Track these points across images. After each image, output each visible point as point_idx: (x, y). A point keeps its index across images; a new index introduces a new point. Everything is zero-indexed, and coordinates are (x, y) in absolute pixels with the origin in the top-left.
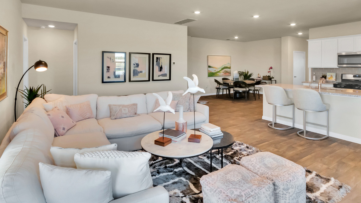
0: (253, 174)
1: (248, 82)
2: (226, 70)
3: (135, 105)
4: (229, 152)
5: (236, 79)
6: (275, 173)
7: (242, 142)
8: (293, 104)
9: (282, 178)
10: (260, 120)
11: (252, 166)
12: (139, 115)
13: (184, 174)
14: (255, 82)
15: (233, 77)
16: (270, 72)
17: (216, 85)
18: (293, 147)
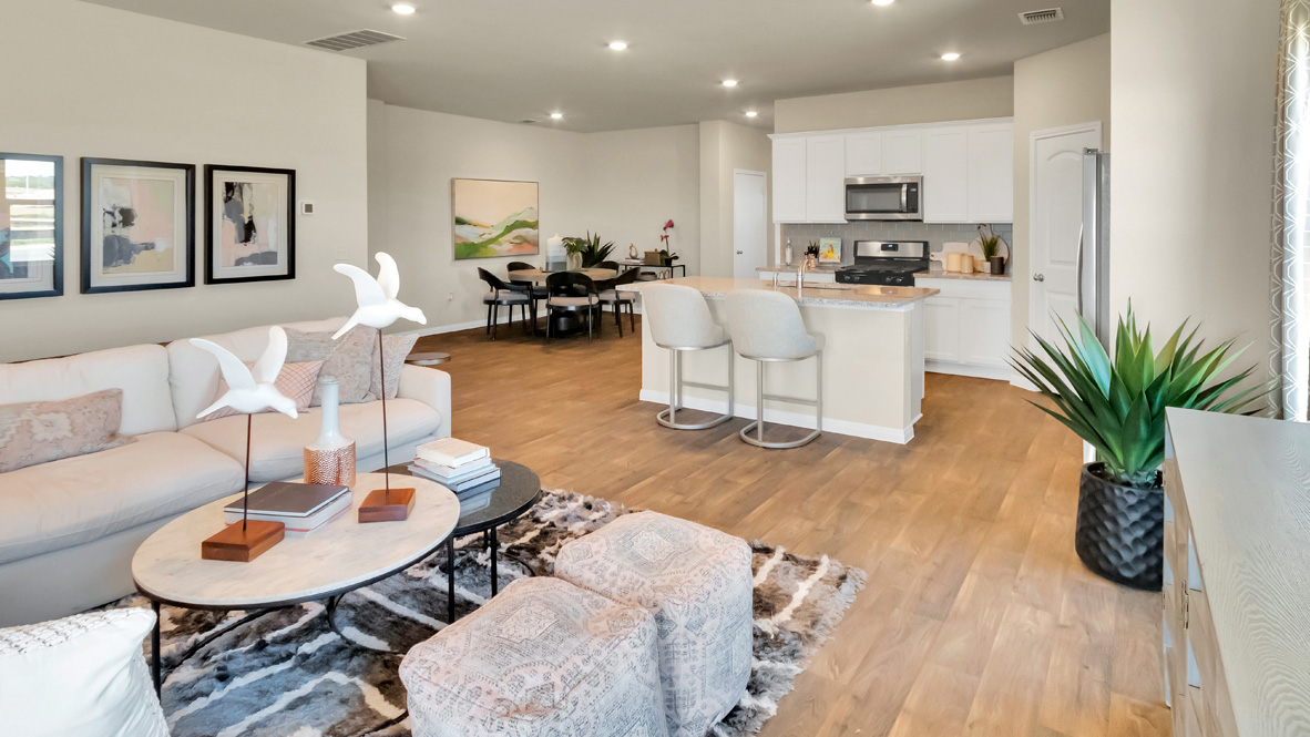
0: (596, 597)
1: (596, 274)
2: (523, 234)
3: (115, 396)
4: (523, 535)
5: (556, 264)
6: (664, 578)
7: (572, 492)
8: (728, 342)
9: (684, 589)
10: (634, 404)
11: (594, 569)
12: (131, 439)
13: (343, 654)
14: (620, 274)
15: (547, 258)
16: (666, 237)
17: (485, 289)
18: (727, 482)
